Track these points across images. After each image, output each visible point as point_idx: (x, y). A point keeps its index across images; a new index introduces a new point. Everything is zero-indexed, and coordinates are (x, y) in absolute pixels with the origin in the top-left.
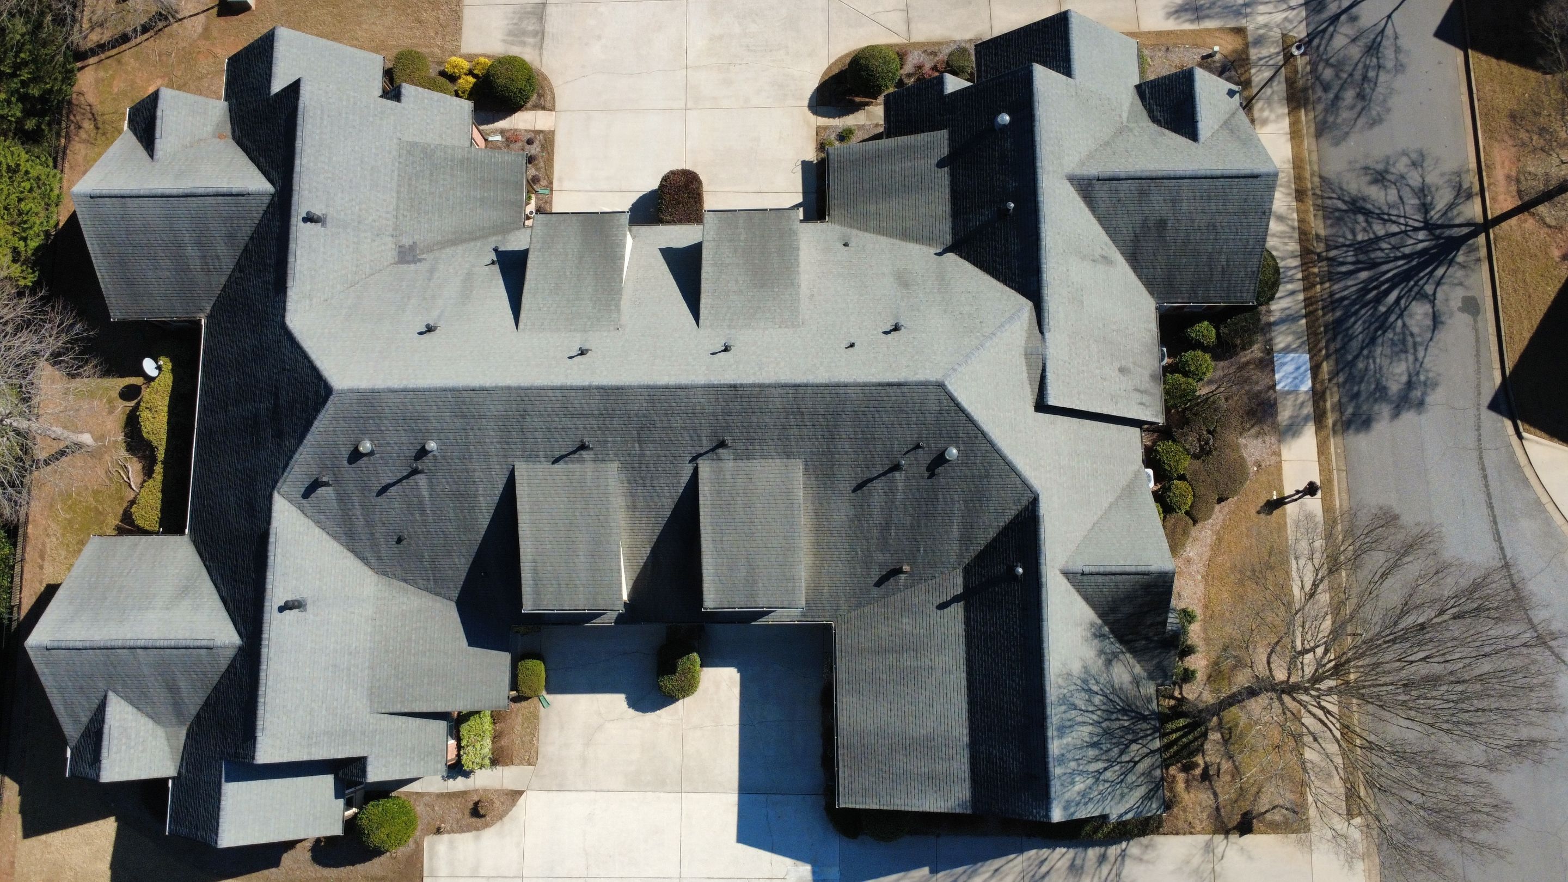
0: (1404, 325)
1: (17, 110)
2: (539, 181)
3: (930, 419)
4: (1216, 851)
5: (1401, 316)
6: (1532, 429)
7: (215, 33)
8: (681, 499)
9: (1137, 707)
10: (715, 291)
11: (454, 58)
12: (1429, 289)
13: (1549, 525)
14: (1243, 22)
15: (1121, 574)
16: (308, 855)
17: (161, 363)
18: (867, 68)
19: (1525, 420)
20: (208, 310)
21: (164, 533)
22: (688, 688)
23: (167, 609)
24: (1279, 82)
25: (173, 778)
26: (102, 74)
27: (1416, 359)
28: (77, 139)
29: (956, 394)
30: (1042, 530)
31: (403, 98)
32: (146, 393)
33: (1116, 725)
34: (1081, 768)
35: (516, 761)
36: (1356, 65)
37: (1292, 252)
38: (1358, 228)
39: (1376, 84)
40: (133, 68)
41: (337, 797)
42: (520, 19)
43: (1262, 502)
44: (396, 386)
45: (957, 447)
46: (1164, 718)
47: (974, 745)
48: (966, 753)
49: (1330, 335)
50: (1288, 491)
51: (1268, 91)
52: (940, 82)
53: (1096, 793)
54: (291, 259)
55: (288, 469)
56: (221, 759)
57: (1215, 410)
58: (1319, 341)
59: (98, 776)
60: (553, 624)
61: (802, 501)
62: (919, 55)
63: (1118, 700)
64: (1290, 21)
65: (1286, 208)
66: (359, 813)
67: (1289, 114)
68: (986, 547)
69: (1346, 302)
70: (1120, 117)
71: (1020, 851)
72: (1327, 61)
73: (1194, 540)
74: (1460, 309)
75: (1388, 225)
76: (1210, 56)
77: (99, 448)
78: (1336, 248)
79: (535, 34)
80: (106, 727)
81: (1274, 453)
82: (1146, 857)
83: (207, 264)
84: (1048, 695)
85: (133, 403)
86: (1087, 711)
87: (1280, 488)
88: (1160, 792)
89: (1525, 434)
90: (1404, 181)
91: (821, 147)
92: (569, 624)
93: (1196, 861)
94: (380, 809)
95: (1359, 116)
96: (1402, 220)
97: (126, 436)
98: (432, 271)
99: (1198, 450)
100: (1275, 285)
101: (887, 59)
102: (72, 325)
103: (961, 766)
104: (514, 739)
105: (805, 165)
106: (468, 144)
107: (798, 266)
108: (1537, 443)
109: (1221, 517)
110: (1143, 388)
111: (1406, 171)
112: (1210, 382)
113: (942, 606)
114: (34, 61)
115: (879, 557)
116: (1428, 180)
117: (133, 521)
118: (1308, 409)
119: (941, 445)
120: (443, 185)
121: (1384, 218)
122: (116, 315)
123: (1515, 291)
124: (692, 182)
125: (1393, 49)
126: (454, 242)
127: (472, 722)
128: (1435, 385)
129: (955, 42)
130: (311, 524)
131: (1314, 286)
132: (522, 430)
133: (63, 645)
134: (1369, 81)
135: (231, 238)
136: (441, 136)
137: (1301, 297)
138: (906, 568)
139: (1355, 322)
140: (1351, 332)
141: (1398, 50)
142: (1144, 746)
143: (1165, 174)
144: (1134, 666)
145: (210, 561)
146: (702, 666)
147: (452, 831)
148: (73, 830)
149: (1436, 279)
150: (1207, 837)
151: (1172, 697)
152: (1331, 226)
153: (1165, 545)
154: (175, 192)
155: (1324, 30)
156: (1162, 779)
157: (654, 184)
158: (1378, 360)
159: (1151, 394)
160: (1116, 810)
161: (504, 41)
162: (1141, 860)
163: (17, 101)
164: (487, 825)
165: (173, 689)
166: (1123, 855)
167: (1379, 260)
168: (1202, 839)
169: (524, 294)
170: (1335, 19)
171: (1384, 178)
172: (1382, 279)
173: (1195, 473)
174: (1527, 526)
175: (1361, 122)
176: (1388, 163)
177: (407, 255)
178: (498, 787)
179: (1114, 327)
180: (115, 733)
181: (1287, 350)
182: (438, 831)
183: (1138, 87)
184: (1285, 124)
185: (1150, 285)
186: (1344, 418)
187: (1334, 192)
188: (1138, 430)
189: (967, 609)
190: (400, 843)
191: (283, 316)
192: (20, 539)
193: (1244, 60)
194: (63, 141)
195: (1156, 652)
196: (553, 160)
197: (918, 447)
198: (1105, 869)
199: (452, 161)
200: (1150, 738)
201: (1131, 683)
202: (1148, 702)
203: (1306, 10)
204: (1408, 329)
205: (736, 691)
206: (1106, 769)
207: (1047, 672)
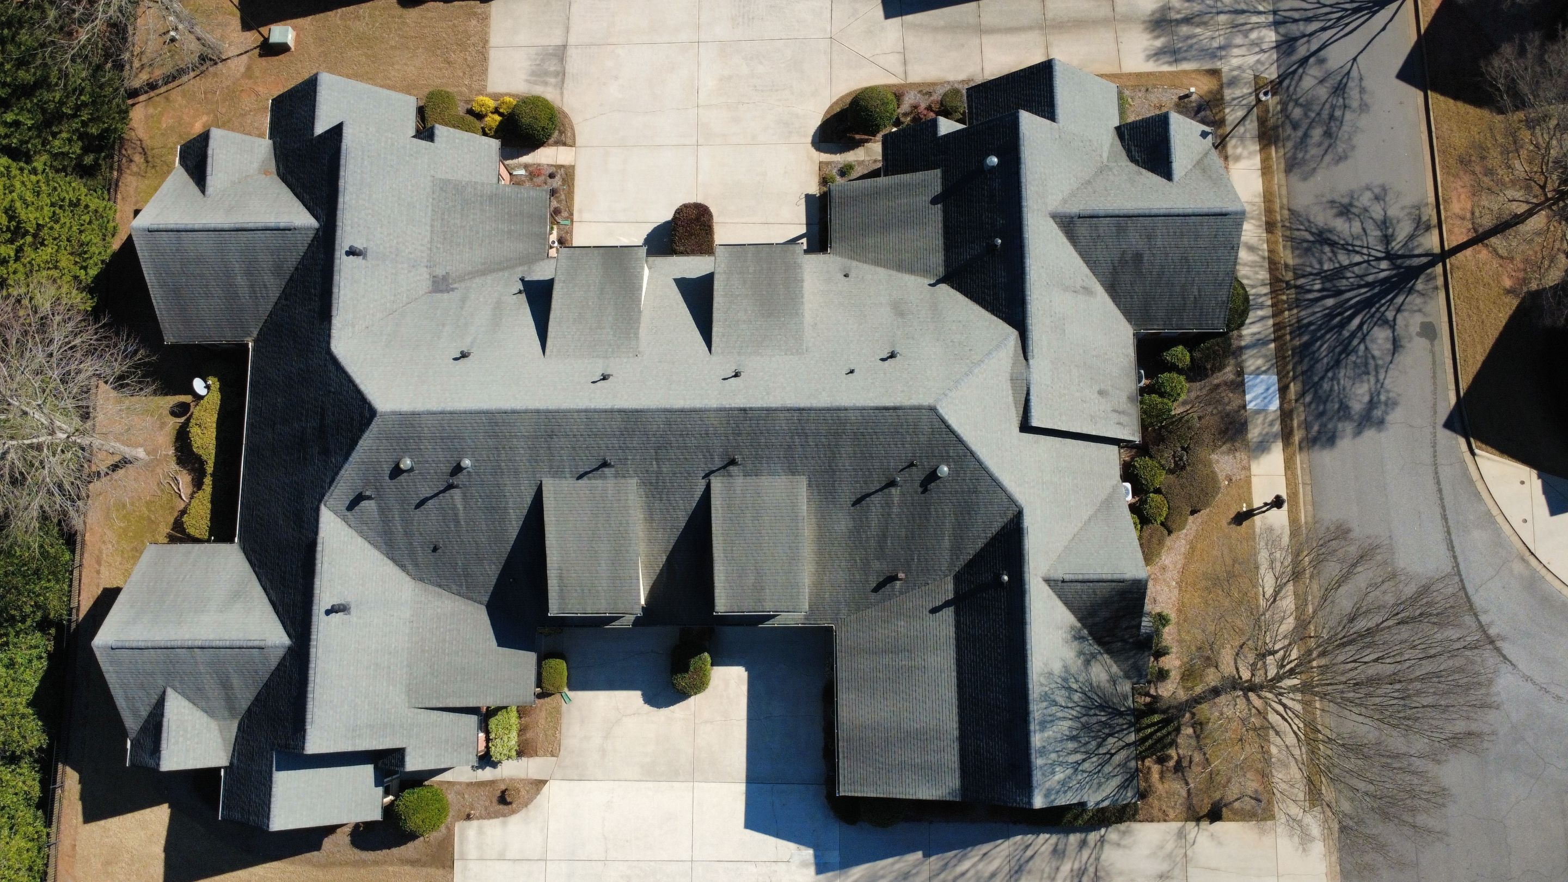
0: (1366, 348)
1: (77, 148)
2: (560, 212)
3: (923, 439)
4: (1188, 837)
5: (1363, 340)
6: (1484, 446)
7: (257, 73)
8: (695, 511)
9: (1114, 703)
10: (726, 320)
11: (481, 98)
12: (1390, 315)
13: (1499, 535)
14: (1218, 65)
15: (1098, 581)
16: (347, 839)
17: (210, 382)
18: (866, 109)
19: (1478, 438)
20: (255, 334)
21: (215, 541)
22: (699, 685)
23: (221, 612)
24: (1252, 121)
25: (225, 768)
26: (151, 110)
27: (1377, 381)
28: (128, 171)
29: (946, 417)
30: (1026, 542)
31: (436, 139)
32: (196, 411)
33: (1094, 720)
34: (1061, 759)
35: (540, 752)
36: (1324, 104)
37: (1263, 280)
38: (1325, 258)
39: (1342, 122)
40: (180, 105)
41: (377, 785)
42: (543, 60)
43: (1232, 514)
44: (434, 409)
45: (948, 465)
46: (1139, 714)
47: (963, 738)
48: (956, 746)
49: (1296, 359)
50: (1257, 503)
51: (1241, 129)
52: (934, 124)
53: (1075, 782)
54: (335, 290)
55: (335, 484)
56: (272, 750)
57: (1189, 428)
58: (1288, 363)
59: (158, 765)
60: (576, 626)
61: (805, 514)
62: (915, 96)
63: (1096, 698)
64: (1263, 64)
65: (1256, 239)
66: (395, 800)
67: (1261, 150)
68: (975, 556)
69: (1312, 328)
70: (1101, 156)
71: (1007, 836)
72: (1296, 101)
73: (1169, 549)
74: (1419, 334)
75: (1353, 255)
76: (1187, 96)
77: (152, 461)
78: (1303, 276)
79: (556, 74)
80: (165, 720)
81: (1244, 468)
82: (1123, 842)
83: (255, 292)
84: (1031, 692)
85: (182, 420)
86: (1067, 707)
87: (1249, 501)
88: (1135, 781)
89: (1477, 451)
90: (1367, 214)
91: (824, 181)
92: (590, 626)
93: (1170, 846)
94: (416, 796)
95: (1326, 151)
96: (1365, 251)
97: (176, 449)
98: (464, 300)
99: (1173, 466)
100: (1244, 314)
101: (886, 100)
102: (136, 352)
103: (951, 757)
104: (537, 734)
105: (809, 198)
106: (495, 180)
107: (802, 297)
108: (1489, 459)
109: (1194, 528)
110: (1121, 409)
111: (1369, 204)
112: (1184, 403)
113: (934, 611)
114: (94, 102)
115: (876, 565)
116: (1390, 213)
117: (184, 529)
118: (1277, 427)
119: (933, 462)
120: (473, 220)
121: (1348, 248)
122: (169, 339)
123: (1469, 316)
124: (703, 215)
125: (1358, 90)
126: (483, 273)
127: (500, 716)
128: (1395, 404)
129: (949, 82)
130: (354, 534)
131: (1282, 312)
132: (549, 448)
133: (127, 645)
134: (1336, 119)
135: (277, 270)
136: (470, 173)
137: (1271, 322)
138: (901, 575)
139: (1321, 346)
140: (1316, 355)
141: (1362, 90)
142: (1120, 739)
143: (1140, 212)
144: (1111, 666)
145: (259, 567)
146: (712, 665)
147: (481, 817)
148: (129, 816)
149: (1397, 306)
150: (1180, 824)
151: (1148, 694)
152: (1300, 256)
153: (1139, 555)
154: (226, 226)
155: (1294, 72)
156: (1137, 770)
157: (668, 216)
158: (1342, 382)
159: (1129, 415)
160: (1094, 798)
161: (527, 81)
162: (1118, 845)
163: (78, 139)
164: (514, 812)
165: (226, 686)
166: (1102, 840)
167: (1343, 288)
168: (1175, 826)
169: (550, 323)
170: (1304, 61)
171: (1348, 211)
172: (1347, 305)
173: (1169, 487)
174: (1479, 536)
175: (1328, 158)
176: (1352, 197)
177: (441, 284)
178: (523, 776)
179: (1094, 353)
180: (173, 726)
181: (1257, 372)
182: (468, 817)
183: (1118, 129)
184: (1257, 160)
185: (1128, 314)
186: (1310, 436)
187: (1302, 224)
188: (1116, 447)
189: (957, 614)
190: (434, 827)
191: (329, 343)
192: (78, 547)
193: (1218, 100)
194: (115, 173)
195: (1132, 653)
196: (573, 192)
197: (912, 465)
198: (1085, 853)
199: (482, 196)
200: (1125, 732)
201: (1108, 681)
202: (1125, 699)
203: (1278, 52)
204: (1370, 352)
205: (744, 688)
206: (1084, 760)
207: (1029, 672)
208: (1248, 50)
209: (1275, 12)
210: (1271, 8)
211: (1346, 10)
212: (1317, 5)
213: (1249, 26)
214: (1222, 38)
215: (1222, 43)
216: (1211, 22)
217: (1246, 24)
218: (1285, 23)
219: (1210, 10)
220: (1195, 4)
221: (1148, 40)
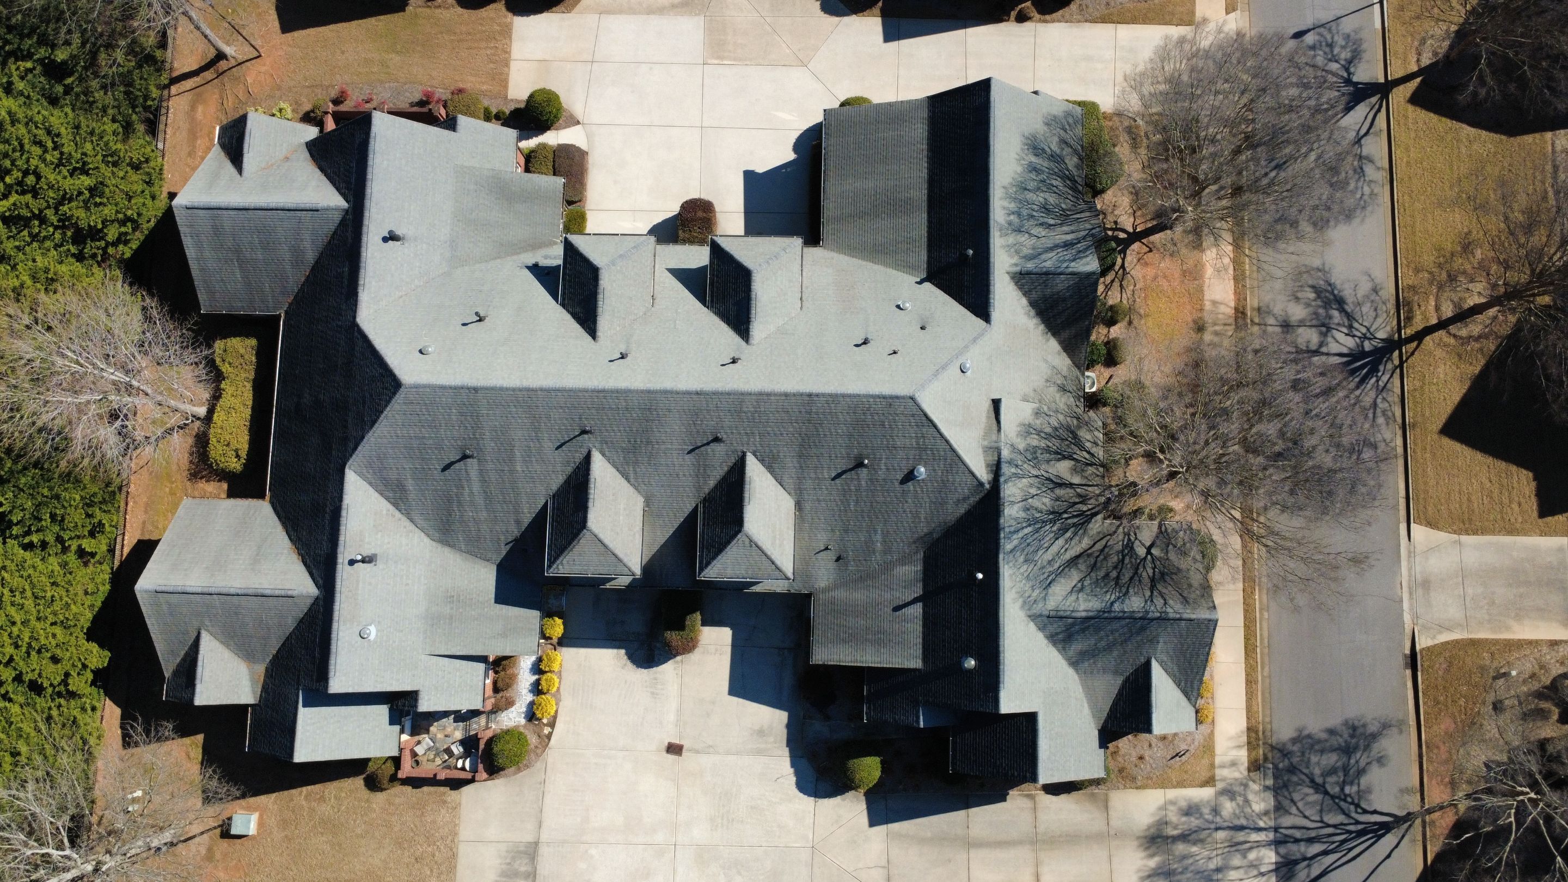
208: (1246, 873)
209: (1276, 829)
210: (1272, 824)
211: (1350, 832)
212: (1319, 825)
213: (1248, 845)
214: (1219, 858)
215: (1220, 864)
216: (1209, 840)
217: (1246, 842)
218: (1286, 842)
219: (1207, 825)
220: (1192, 819)
221: (1142, 859)
